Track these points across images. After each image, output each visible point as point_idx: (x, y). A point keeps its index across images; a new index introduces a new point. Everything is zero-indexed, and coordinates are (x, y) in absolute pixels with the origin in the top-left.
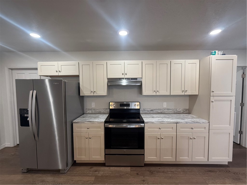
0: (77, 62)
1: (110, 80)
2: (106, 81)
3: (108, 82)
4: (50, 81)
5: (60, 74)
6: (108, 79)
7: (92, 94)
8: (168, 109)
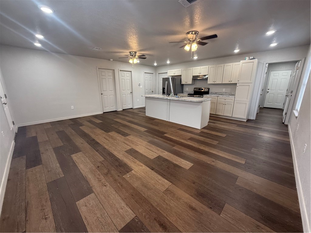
0: (181, 69)
1: (194, 77)
2: (192, 77)
3: (193, 77)
4: (171, 78)
5: (175, 75)
6: (193, 76)
7: (186, 83)
8: (226, 93)
